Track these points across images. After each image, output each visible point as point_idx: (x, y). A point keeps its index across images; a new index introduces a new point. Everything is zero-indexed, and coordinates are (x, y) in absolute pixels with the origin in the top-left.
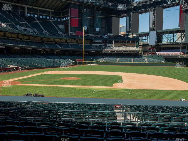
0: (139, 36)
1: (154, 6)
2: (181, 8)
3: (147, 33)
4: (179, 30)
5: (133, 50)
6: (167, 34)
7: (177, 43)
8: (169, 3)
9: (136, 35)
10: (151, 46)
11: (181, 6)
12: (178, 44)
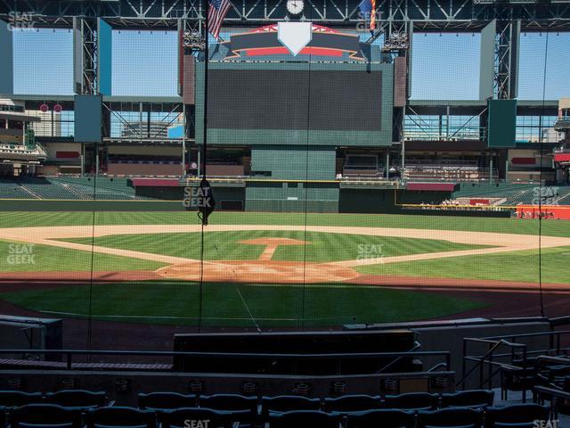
0: (23, 105)
1: (87, 14)
2: (182, 39)
3: (47, 99)
4: (176, 104)
5: (21, 156)
6: (138, 111)
7: (171, 141)
8: (141, 16)
9: (13, 100)
10: (80, 145)
11: (182, 33)
12: (176, 145)
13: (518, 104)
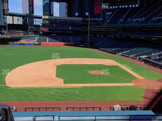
13: (34, 16)
